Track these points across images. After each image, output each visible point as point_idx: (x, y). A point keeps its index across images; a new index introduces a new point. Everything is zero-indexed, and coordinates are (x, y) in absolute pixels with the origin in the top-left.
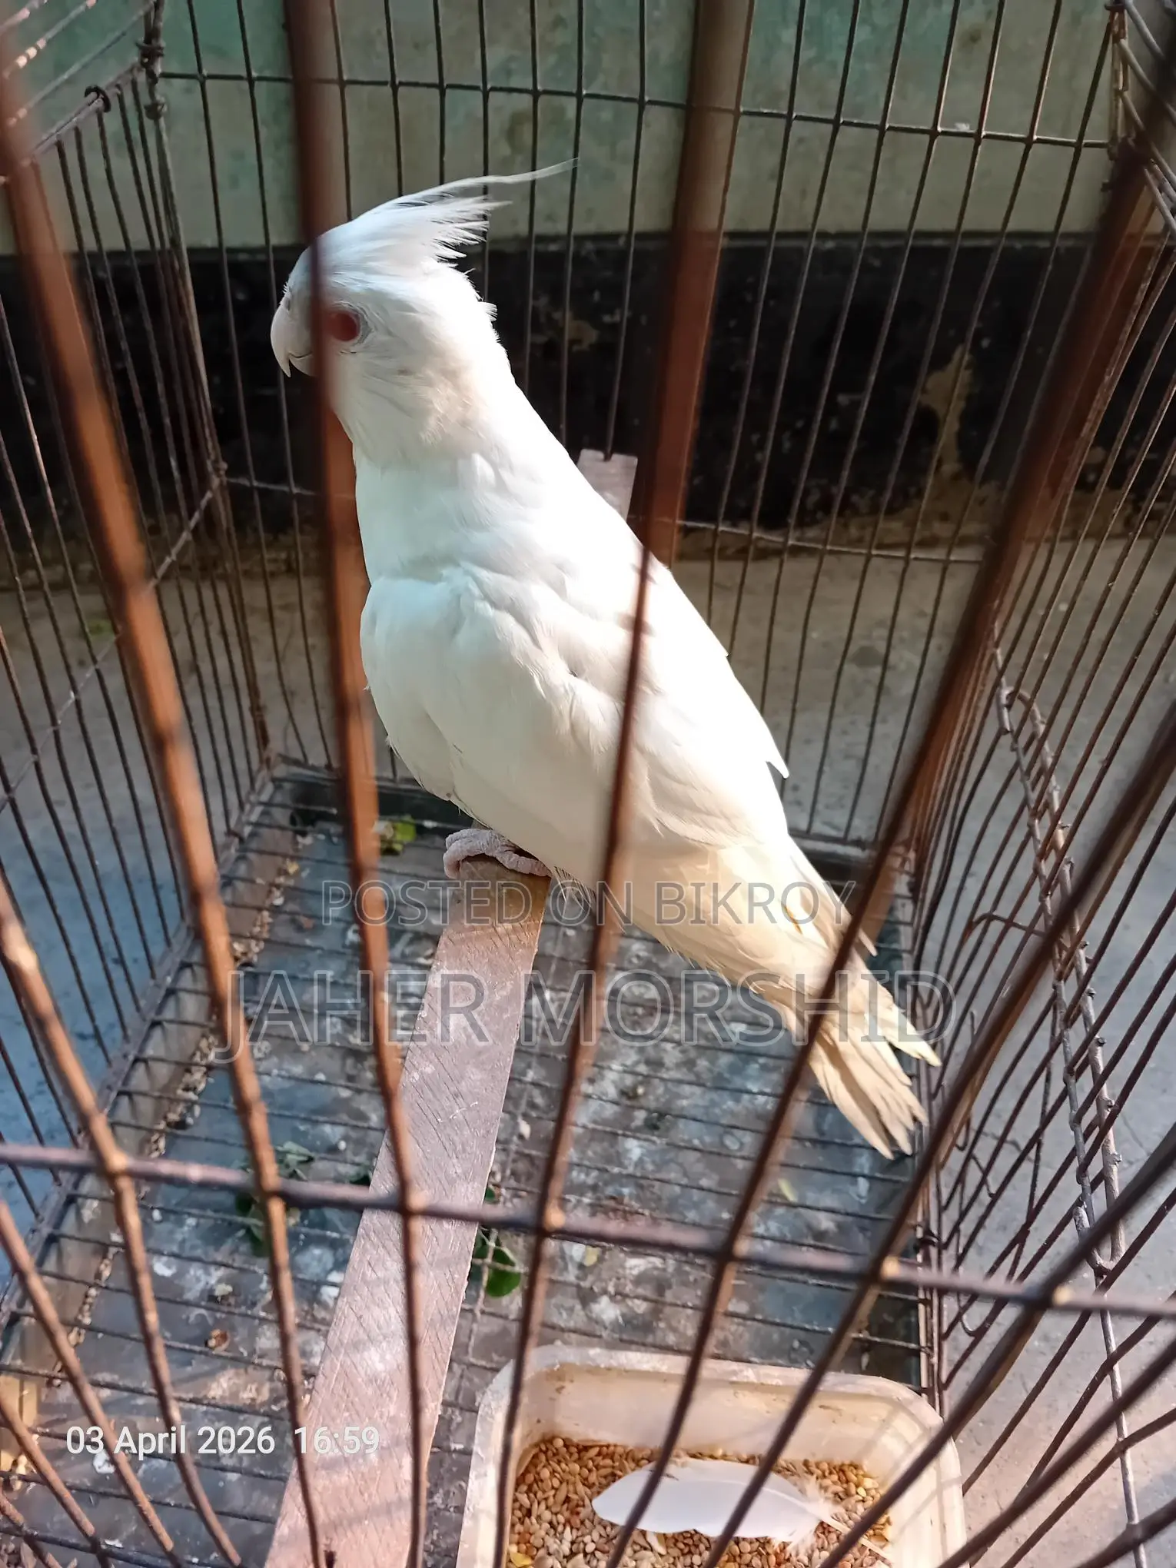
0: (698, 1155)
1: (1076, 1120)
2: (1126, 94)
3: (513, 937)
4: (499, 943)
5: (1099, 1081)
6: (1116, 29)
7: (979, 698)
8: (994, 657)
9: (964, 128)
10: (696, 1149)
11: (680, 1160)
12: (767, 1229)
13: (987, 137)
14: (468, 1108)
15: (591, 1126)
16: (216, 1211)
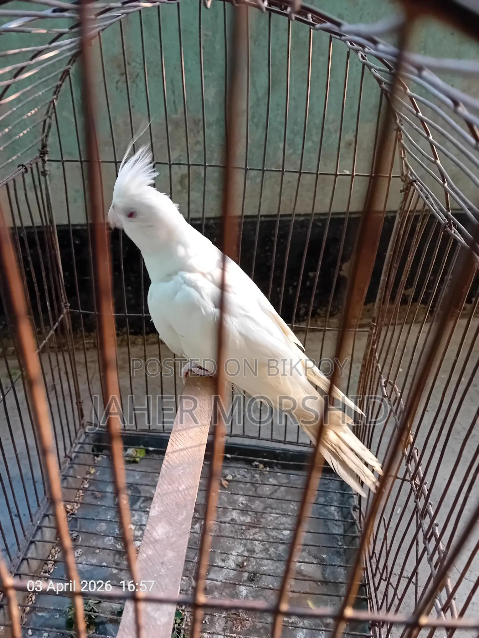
0: (272, 591)
1: (430, 560)
2: (405, 159)
3: (186, 492)
4: (180, 495)
5: (438, 541)
6: (399, 137)
7: (373, 384)
8: (377, 367)
9: (348, 172)
10: (270, 589)
11: (264, 595)
12: (304, 624)
13: (356, 175)
14: (168, 569)
15: (224, 581)
16: (57, 629)
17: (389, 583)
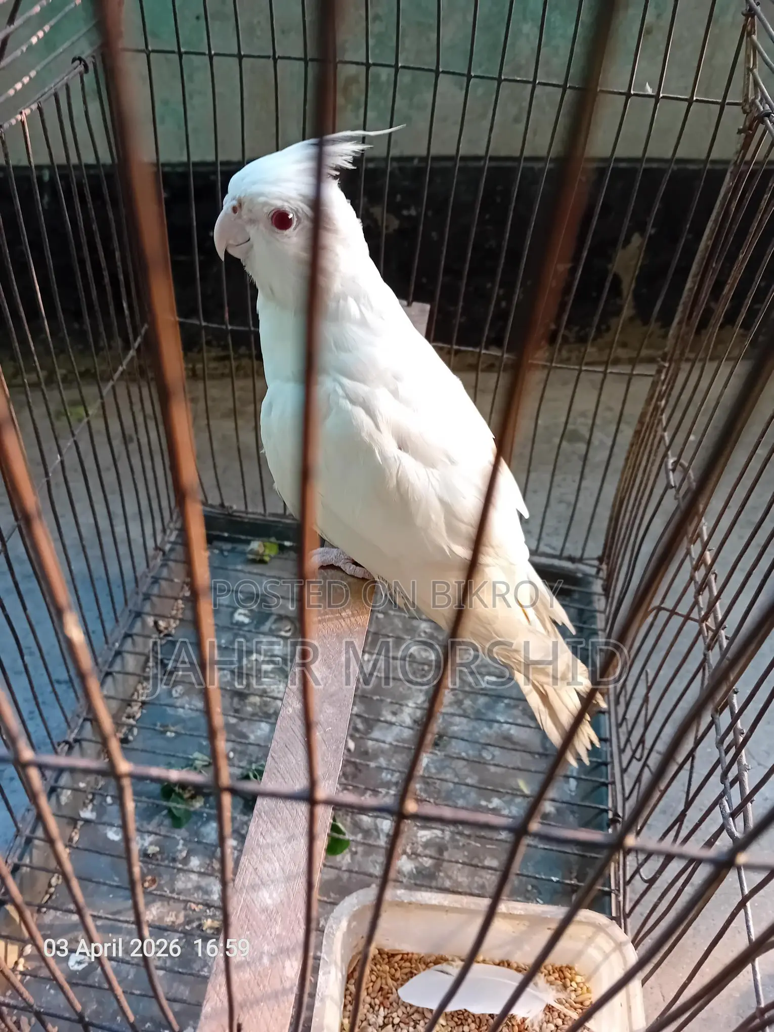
0: (464, 763)
1: (720, 742)
2: (756, 71)
3: (353, 619)
4: (343, 624)
5: (735, 718)
6: (749, 28)
9: (649, 91)
10: (463, 759)
11: (453, 766)
12: (510, 812)
13: (663, 97)
14: (325, 731)
15: (395, 743)
16: (149, 797)
17: (645, 765)
